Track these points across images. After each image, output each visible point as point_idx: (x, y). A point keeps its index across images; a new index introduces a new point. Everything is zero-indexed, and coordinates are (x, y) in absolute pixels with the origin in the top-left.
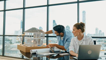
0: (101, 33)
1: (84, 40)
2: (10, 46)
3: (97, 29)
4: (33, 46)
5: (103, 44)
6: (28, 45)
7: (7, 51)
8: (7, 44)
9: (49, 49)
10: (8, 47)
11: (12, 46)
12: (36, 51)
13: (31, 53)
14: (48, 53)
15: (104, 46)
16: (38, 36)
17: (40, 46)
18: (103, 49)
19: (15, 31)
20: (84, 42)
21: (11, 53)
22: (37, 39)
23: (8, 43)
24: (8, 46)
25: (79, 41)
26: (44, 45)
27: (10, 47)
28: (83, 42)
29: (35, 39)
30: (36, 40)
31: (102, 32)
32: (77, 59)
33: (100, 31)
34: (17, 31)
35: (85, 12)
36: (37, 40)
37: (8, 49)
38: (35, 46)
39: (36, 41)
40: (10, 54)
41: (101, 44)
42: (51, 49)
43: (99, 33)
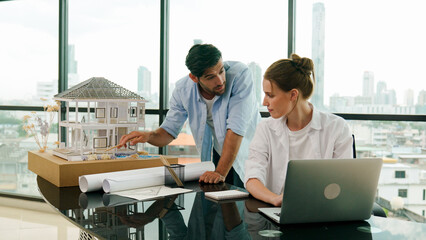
0: (383, 91)
1: (312, 131)
2: (21, 145)
3: (367, 78)
4: (91, 159)
5: (389, 135)
6: (72, 154)
7: (7, 165)
8: (9, 137)
9: (161, 171)
10: (11, 150)
11: (27, 146)
12: (105, 180)
13: (84, 190)
14: (156, 189)
15: (395, 143)
16: (115, 113)
17: (126, 158)
18: (388, 156)
19: (40, 85)
20: (311, 137)
21: (23, 173)
22: (112, 126)
23: (10, 132)
24: (11, 145)
25: (290, 133)
26: (140, 154)
27: (19, 149)
28: (308, 137)
29: (102, 126)
30: (108, 133)
31: (388, 89)
32: (278, 219)
33: (382, 85)
34: (48, 86)
35: (323, 9)
36: (111, 131)
37: (12, 155)
38: (102, 156)
39: (108, 136)
40: (19, 176)
41: (384, 134)
42: (168, 173)
43: (375, 91)
